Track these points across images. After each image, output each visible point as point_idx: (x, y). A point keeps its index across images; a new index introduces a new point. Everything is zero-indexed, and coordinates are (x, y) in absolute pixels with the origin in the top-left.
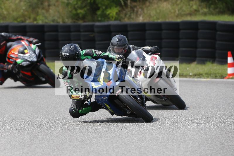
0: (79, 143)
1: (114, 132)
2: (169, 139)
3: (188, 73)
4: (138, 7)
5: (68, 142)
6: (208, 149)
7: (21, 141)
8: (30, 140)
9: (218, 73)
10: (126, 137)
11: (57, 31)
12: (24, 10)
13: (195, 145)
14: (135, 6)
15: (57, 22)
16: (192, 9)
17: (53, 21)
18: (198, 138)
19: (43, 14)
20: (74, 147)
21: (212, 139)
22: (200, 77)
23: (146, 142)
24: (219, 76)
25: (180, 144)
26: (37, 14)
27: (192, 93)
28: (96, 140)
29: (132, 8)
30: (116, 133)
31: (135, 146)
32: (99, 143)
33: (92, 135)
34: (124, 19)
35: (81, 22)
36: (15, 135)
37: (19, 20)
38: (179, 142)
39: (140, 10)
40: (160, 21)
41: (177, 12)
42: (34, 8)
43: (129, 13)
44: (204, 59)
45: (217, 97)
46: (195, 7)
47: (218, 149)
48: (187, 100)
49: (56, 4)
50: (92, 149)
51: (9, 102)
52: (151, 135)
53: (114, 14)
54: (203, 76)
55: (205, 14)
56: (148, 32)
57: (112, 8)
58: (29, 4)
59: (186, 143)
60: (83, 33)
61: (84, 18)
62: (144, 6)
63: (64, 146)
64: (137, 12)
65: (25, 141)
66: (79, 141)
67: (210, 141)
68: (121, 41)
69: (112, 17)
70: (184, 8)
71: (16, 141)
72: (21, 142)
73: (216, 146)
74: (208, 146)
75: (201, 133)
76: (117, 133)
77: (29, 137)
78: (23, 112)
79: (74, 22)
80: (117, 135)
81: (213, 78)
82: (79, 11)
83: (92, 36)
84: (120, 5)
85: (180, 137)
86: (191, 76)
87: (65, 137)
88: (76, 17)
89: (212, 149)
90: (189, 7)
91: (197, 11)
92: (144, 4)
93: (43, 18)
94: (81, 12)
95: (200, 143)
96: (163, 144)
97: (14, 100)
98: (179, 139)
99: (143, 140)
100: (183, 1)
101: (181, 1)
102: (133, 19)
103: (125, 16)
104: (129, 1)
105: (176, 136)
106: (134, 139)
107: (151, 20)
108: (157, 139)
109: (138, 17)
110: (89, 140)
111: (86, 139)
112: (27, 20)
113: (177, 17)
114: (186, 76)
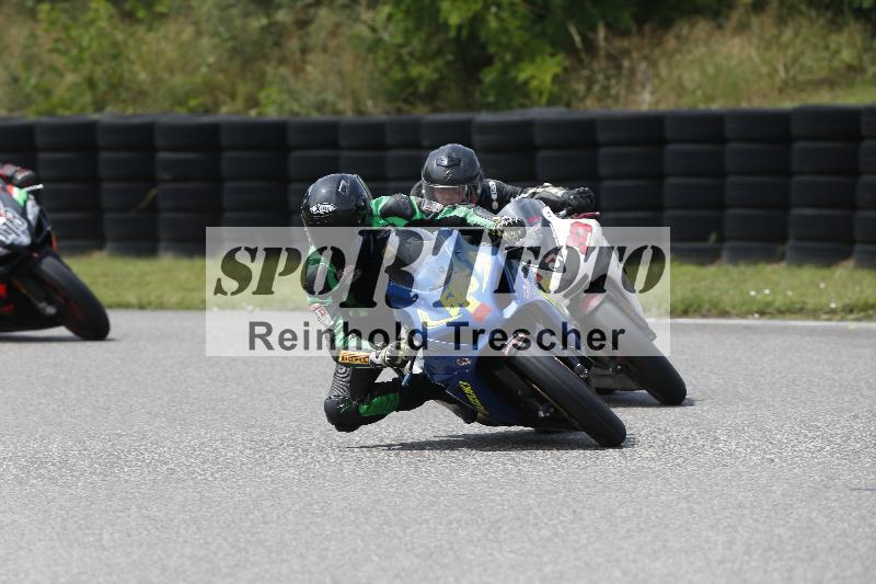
0: (417, 563)
1: (546, 520)
2: (752, 548)
3: (824, 300)
4: (635, 55)
5: (376, 558)
7: (202, 553)
8: (233, 551)
10: (591, 540)
11: (334, 145)
12: (209, 66)
13: (849, 572)
14: (626, 52)
15: (336, 112)
16: (836, 64)
17: (321, 106)
18: (859, 546)
19: (283, 79)
20: (397, 576)
25: (792, 569)
26: (261, 82)
27: (836, 377)
28: (478, 551)
29: (614, 59)
30: (555, 526)
31: (625, 573)
32: (491, 561)
33: (465, 532)
34: (583, 99)
35: (422, 113)
36: (178, 533)
37: (193, 103)
38: (790, 558)
39: (643, 66)
40: (716, 106)
41: (782, 74)
42: (248, 57)
43: (600, 77)
46: (847, 55)
49: (332, 44)
51: (156, 410)
52: (685, 533)
53: (548, 79)
56: (672, 148)
57: (539, 60)
58: (230, 44)
59: (817, 563)
61: (432, 96)
62: (657, 52)
63: (360, 574)
64: (633, 71)
65: (216, 554)
66: (417, 556)
68: (458, 165)
69: (541, 94)
70: (807, 61)
71: (182, 556)
72: (201, 559)
76: (559, 527)
77: (230, 540)
79: (399, 111)
80: (556, 535)
82: (416, 70)
84: (571, 50)
85: (793, 541)
86: (833, 312)
87: (363, 540)
88: (406, 91)
90: (824, 54)
91: (854, 71)
92: (660, 43)
93: (284, 97)
94: (424, 73)
95: (867, 563)
96: (729, 565)
97: (176, 399)
98: (789, 547)
99: (654, 552)
100: (804, 31)
101: (797, 34)
102: (616, 98)
103: (589, 88)
104: (602, 33)
105: (779, 535)
106: (621, 549)
107: (686, 104)
108: (706, 547)
109: (636, 93)
110: (451, 549)
111: (441, 546)
112: (224, 103)
113: (781, 91)
114: (814, 314)
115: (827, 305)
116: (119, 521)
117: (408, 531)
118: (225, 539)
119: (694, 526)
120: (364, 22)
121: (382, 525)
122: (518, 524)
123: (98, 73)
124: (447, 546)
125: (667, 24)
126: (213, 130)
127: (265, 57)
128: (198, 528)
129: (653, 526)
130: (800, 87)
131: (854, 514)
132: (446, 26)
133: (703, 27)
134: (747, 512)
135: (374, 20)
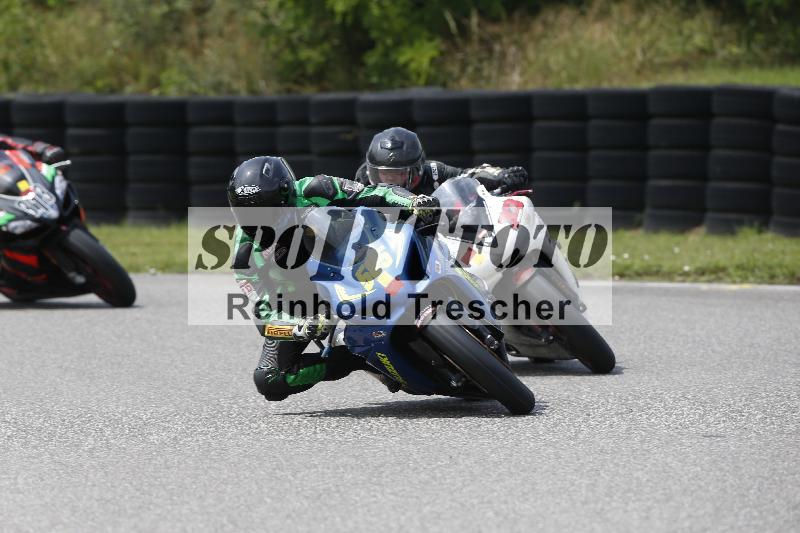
0: (306, 504)
1: (425, 465)
2: (613, 490)
3: (678, 263)
4: (505, 40)
5: (268, 500)
6: (748, 526)
7: (109, 496)
8: (138, 494)
9: (780, 266)
10: (466, 483)
11: (228, 121)
12: (116, 50)
13: (701, 512)
14: (497, 37)
15: (231, 92)
16: (689, 48)
17: (217, 86)
18: (710, 488)
19: (183, 62)
20: (288, 516)
21: (760, 490)
22: (719, 280)
23: (535, 501)
24: (784, 274)
25: (649, 509)
26: (163, 64)
27: (689, 334)
28: (363, 493)
29: (486, 44)
30: (433, 470)
31: (497, 514)
32: (375, 502)
33: (350, 476)
34: (457, 80)
35: (310, 93)
36: (86, 477)
37: (100, 83)
38: (648, 499)
39: (512, 50)
41: (639, 57)
42: (152, 40)
43: (473, 60)
44: (733, 216)
45: (775, 347)
46: (699, 40)
47: (781, 523)
48: (675, 356)
49: (228, 29)
50: (350, 524)
51: (67, 364)
52: (552, 476)
53: (425, 62)
54: (729, 275)
55: (735, 64)
56: (539, 124)
57: (417, 44)
58: (133, 30)
59: (672, 503)
60: (316, 130)
61: (320, 77)
62: (526, 37)
63: (254, 515)
64: (503, 55)
65: (122, 496)
66: (307, 498)
67: (755, 497)
68: (401, 147)
69: (419, 75)
70: (663, 44)
71: (91, 498)
72: (109, 501)
73: (776, 513)
74: (745, 516)
75: (721, 469)
76: (436, 471)
77: (134, 483)
78: (114, 399)
79: (289, 91)
80: (434, 478)
81: (762, 281)
82: (305, 53)
83: (349, 137)
84: (446, 34)
85: (650, 484)
86: (686, 274)
87: (257, 483)
88: (296, 73)
89: (761, 523)
90: (678, 39)
91: (705, 53)
92: (527, 29)
93: (183, 78)
94: (312, 56)
95: (718, 504)
96: (592, 506)
97: (85, 355)
98: (647, 490)
99: (524, 494)
100: (660, 18)
101: (653, 20)
102: (488, 79)
103: (463, 69)
104: (474, 20)
105: (638, 478)
106: (493, 491)
107: (551, 85)
108: (572, 489)
109: (506, 75)
110: (338, 491)
111: (329, 489)
112: (128, 83)
113: (638, 72)
114: (669, 276)
115: (681, 268)
116: (33, 466)
117: (299, 475)
118: (131, 483)
119: (561, 470)
120: (257, 9)
121: (274, 469)
122: (398, 468)
123: (13, 56)
124: (333, 489)
125: (534, 11)
126: (118, 109)
127: (167, 42)
128: (106, 472)
129: (524, 471)
130: (656, 69)
131: (706, 458)
132: (332, 13)
133: (567, 14)
134: (608, 457)
135: (266, 8)
